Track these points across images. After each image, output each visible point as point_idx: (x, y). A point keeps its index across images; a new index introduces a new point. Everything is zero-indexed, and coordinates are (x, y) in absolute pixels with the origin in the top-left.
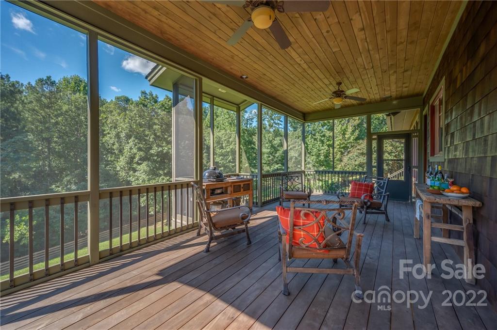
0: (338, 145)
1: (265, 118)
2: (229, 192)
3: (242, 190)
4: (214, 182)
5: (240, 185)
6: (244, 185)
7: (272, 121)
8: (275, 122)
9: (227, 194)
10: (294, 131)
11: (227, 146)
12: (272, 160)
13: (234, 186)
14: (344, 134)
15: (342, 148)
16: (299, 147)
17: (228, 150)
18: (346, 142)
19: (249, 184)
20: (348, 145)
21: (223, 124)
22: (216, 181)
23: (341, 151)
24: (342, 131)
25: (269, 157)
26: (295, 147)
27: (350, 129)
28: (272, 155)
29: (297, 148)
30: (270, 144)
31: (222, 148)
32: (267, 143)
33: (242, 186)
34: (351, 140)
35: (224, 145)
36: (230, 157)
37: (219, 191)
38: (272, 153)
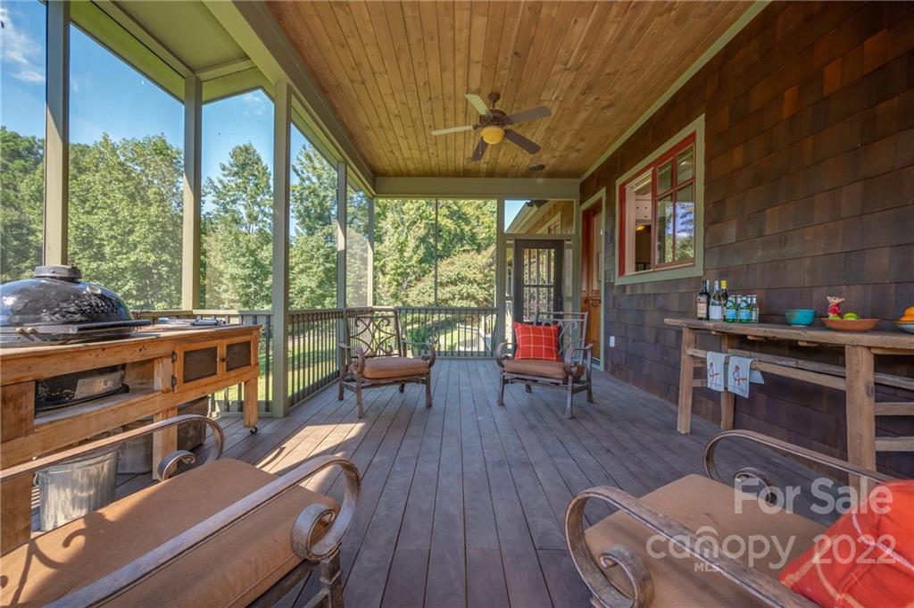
0: (393, 269)
1: (237, 199)
2: (159, 382)
3: (221, 367)
4: (66, 339)
5: (213, 351)
6: (229, 347)
7: (256, 209)
8: (262, 211)
9: (153, 391)
10: (308, 234)
11: (119, 253)
12: (256, 293)
13: (186, 353)
14: (401, 251)
15: (399, 275)
16: (318, 267)
17: (121, 265)
18: (405, 265)
19: (248, 344)
20: (408, 271)
21: (105, 195)
22: (83, 336)
23: (397, 281)
24: (400, 244)
25: (249, 287)
26: (311, 268)
27: (412, 243)
28: (256, 283)
29: (315, 270)
30: (251, 258)
31: (100, 256)
32: (244, 255)
33: (222, 352)
34: (413, 262)
35: (107, 250)
36: (131, 283)
37: (100, 385)
38: (257, 277)
